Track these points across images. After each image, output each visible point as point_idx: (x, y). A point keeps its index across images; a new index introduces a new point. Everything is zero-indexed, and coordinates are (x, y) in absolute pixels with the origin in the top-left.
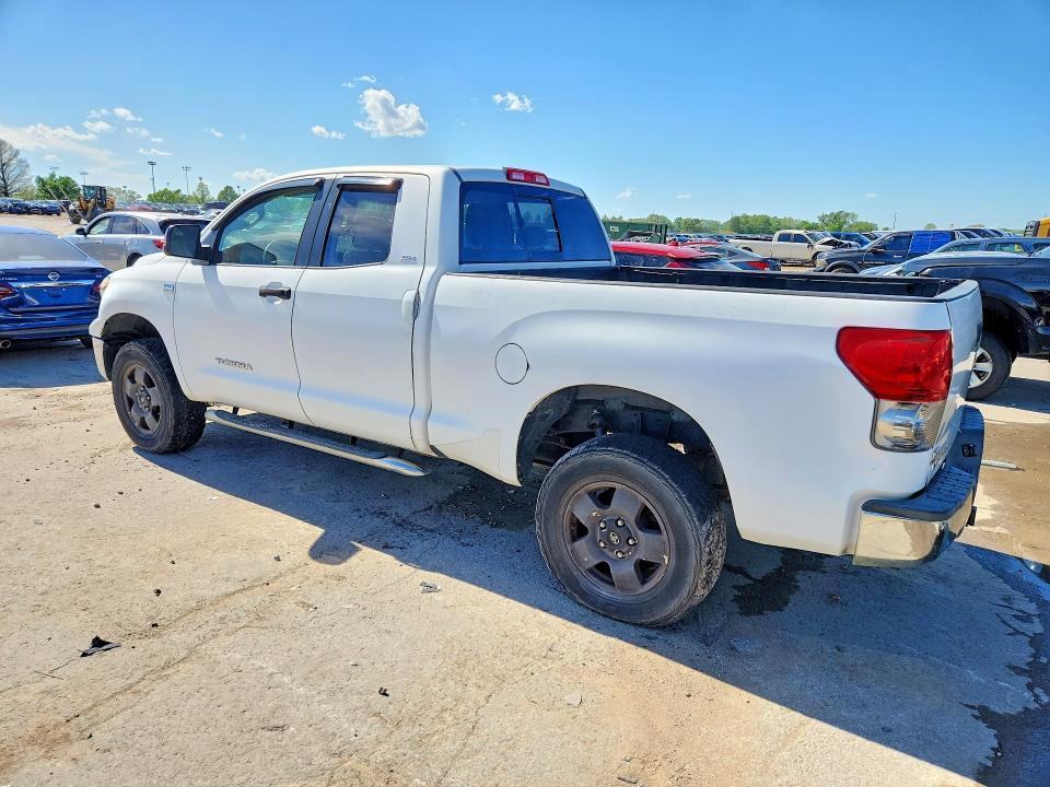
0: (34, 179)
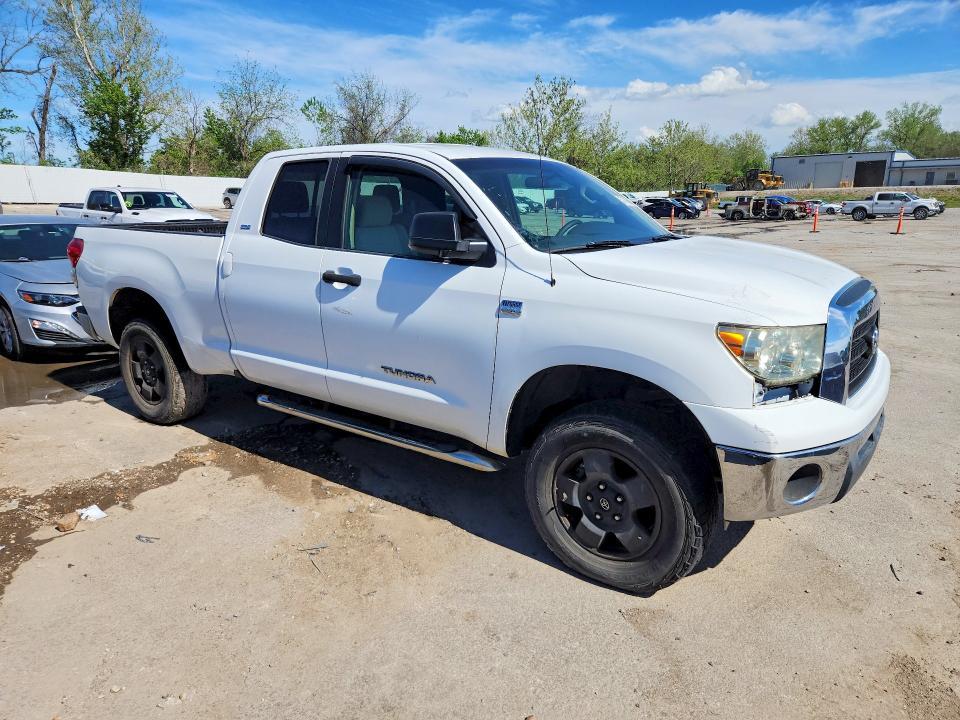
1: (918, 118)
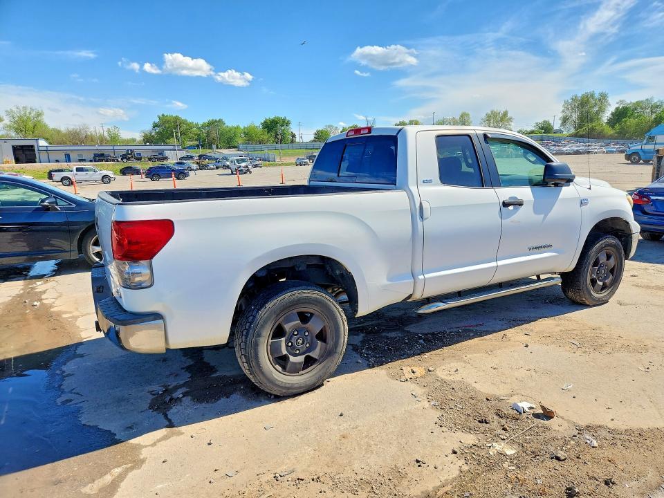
1: (28, 118)
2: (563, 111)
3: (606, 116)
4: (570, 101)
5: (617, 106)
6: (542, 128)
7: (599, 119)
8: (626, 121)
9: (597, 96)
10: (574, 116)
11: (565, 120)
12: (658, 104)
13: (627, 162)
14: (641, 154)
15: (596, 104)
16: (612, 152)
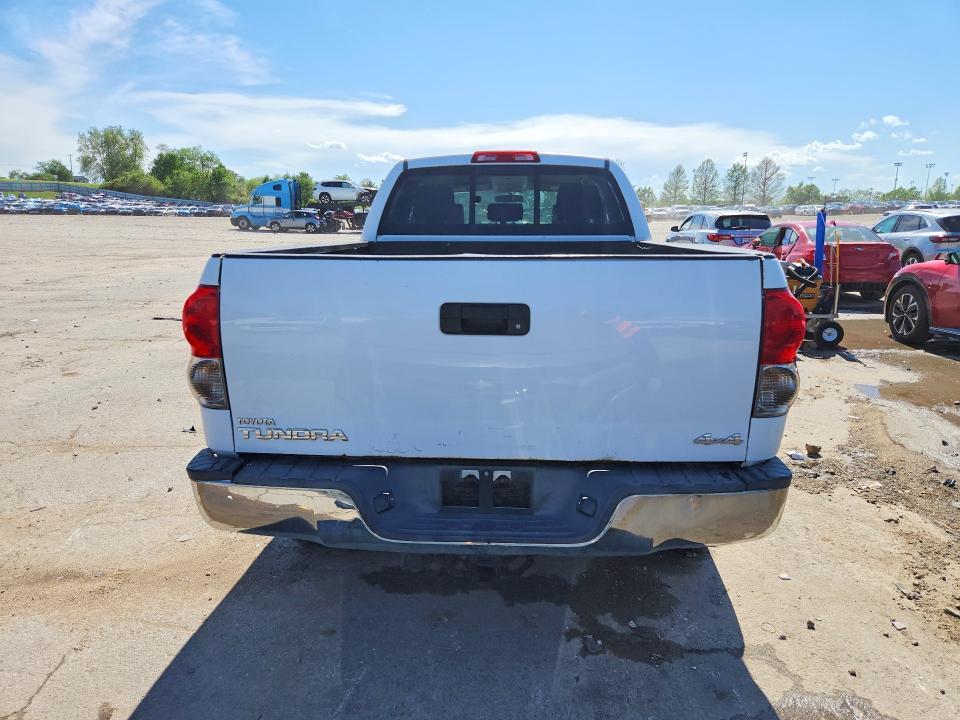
0: (785, 190)
2: (80, 150)
3: (147, 165)
4: (88, 136)
5: (159, 152)
6: (52, 172)
7: (136, 168)
8: (178, 174)
9: (126, 133)
10: (100, 159)
11: (86, 163)
12: (209, 156)
13: (234, 227)
14: (249, 217)
15: (128, 146)
16: (186, 215)
